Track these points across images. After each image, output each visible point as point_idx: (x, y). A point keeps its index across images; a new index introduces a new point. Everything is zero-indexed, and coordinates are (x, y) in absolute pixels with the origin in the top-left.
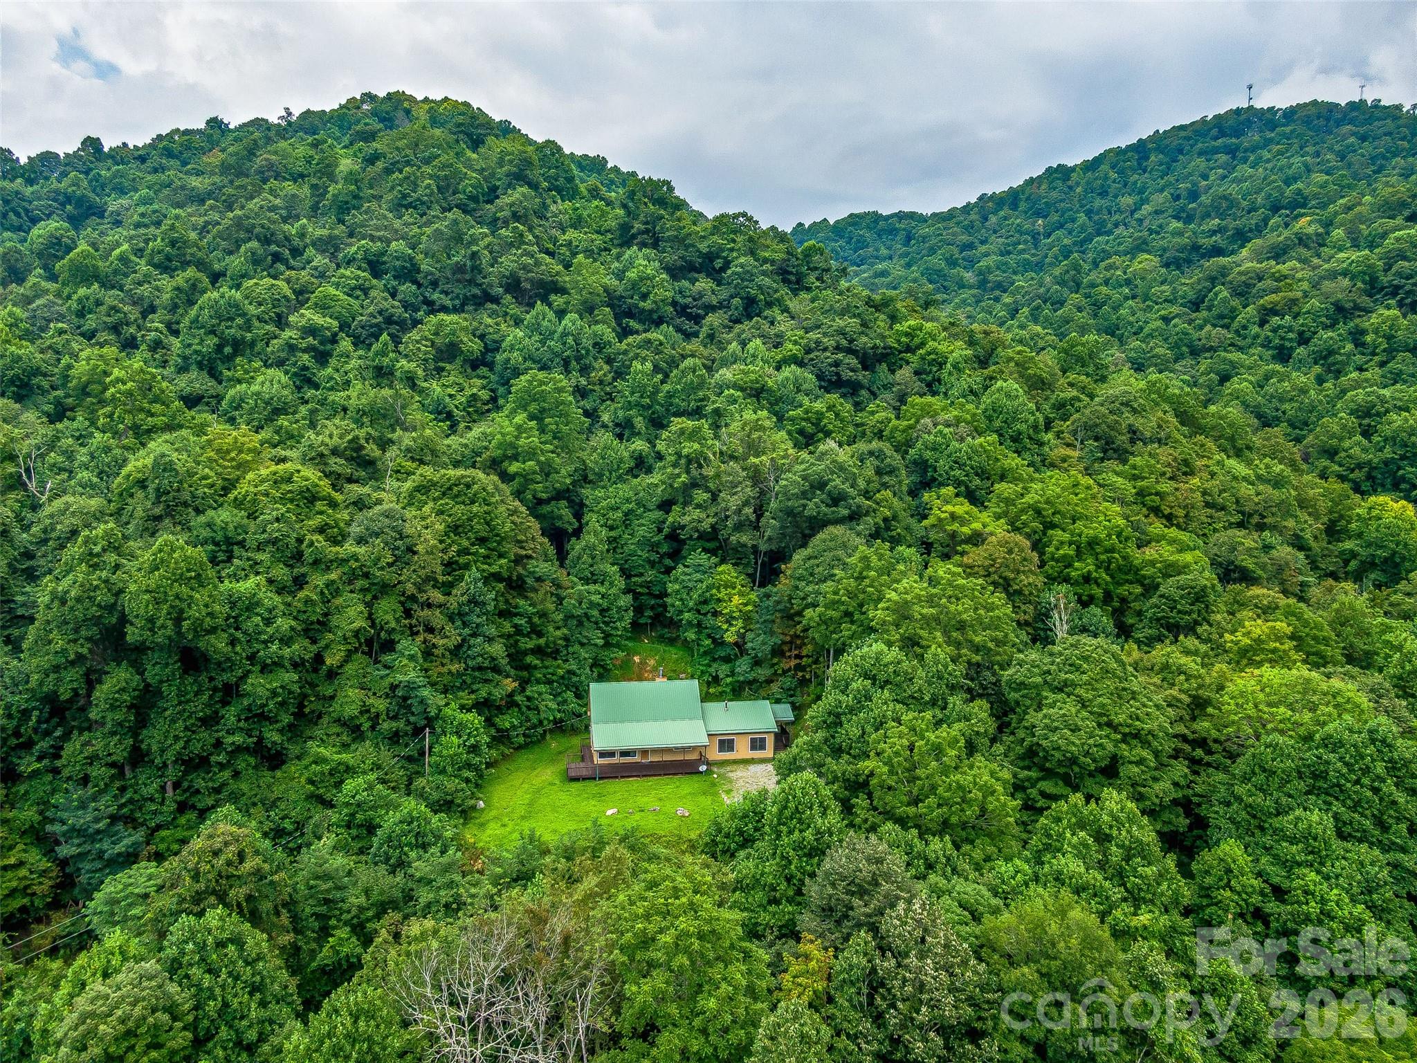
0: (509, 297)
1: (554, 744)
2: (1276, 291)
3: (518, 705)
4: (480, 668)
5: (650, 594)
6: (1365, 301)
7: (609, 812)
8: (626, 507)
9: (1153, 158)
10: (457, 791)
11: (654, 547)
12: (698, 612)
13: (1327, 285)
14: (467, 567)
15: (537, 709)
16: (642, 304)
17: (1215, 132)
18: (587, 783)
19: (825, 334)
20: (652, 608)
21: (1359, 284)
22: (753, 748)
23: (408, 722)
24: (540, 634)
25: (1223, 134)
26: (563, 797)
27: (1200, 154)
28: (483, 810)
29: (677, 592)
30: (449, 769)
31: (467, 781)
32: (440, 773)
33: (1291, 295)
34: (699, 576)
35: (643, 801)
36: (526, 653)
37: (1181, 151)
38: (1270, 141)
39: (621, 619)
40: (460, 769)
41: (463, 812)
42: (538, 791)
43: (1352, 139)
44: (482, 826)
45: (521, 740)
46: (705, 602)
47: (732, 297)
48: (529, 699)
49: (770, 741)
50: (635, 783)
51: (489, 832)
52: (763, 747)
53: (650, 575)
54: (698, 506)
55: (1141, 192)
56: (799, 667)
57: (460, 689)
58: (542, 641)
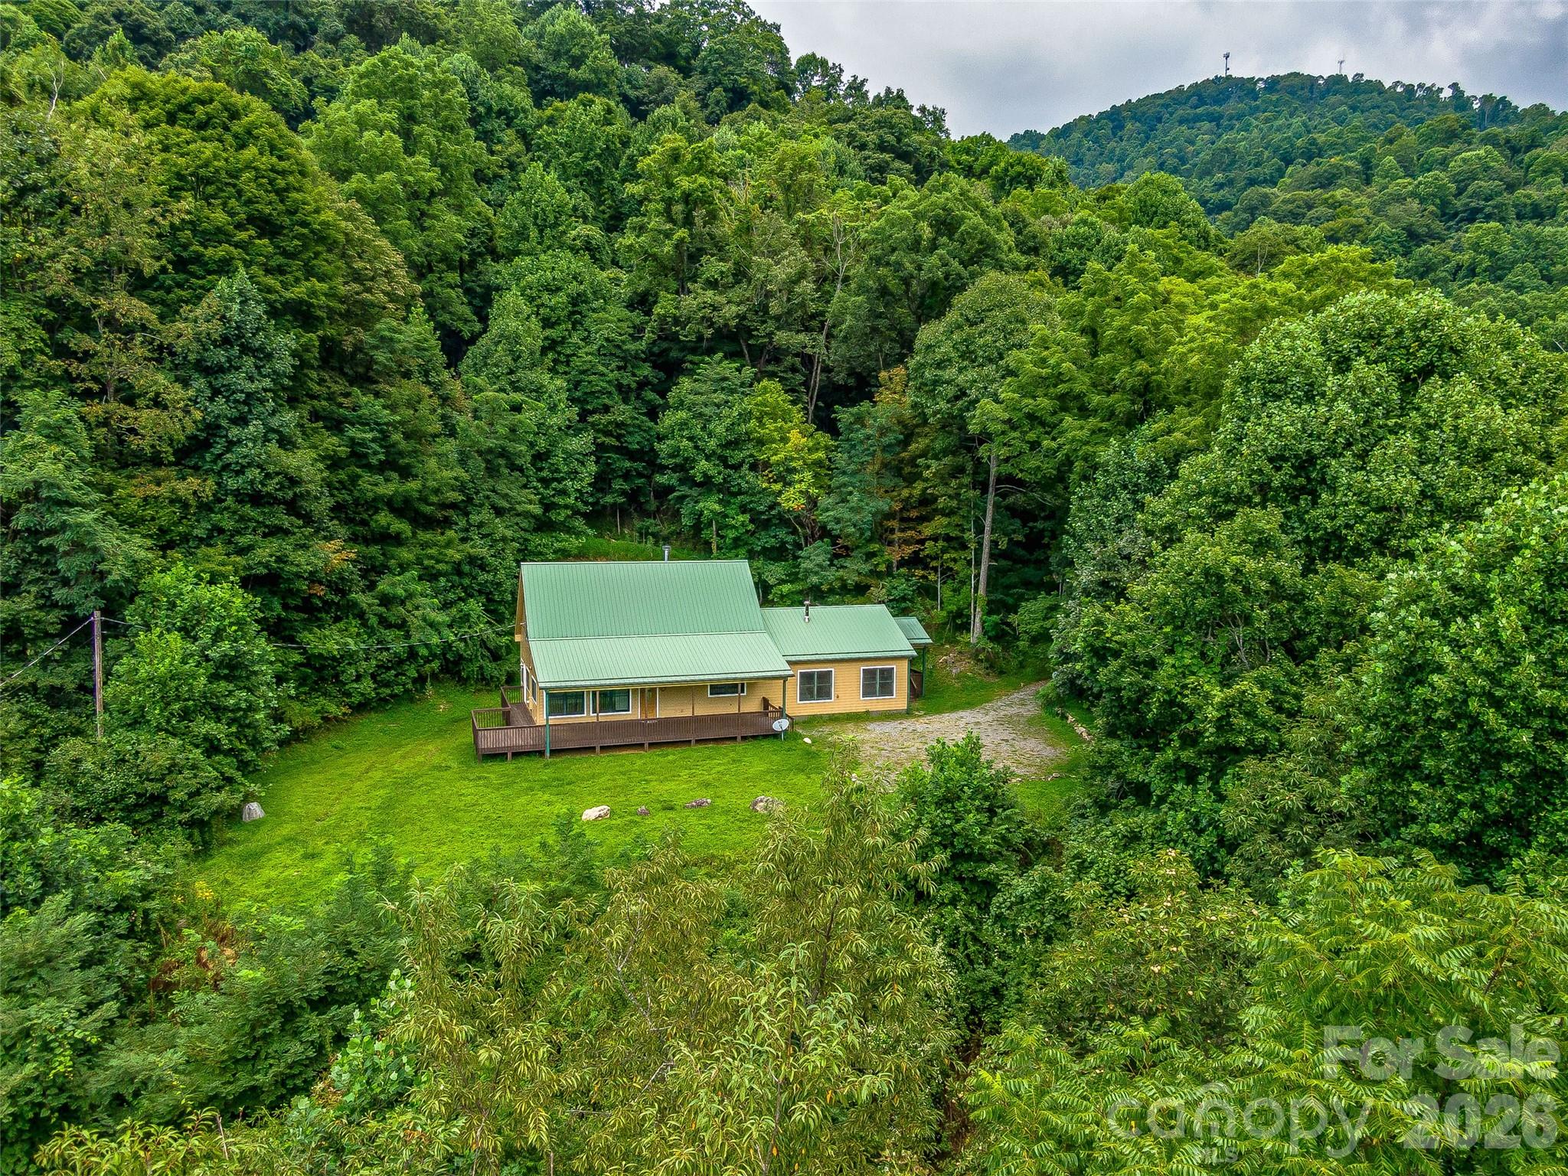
0: (353, 39)
1: (441, 703)
2: (1333, 218)
3: (361, 615)
4: (256, 499)
5: (619, 450)
6: (1438, 226)
7: (590, 814)
8: (573, 288)
9: (1129, 126)
10: (173, 768)
11: (627, 361)
12: (724, 460)
13: (1395, 210)
14: (225, 267)
15: (403, 625)
16: (573, 72)
17: (1194, 100)
18: (523, 762)
19: (862, 127)
20: (627, 476)
21: (1432, 208)
22: (868, 691)
23: (48, 603)
24: (406, 473)
25: (1202, 101)
26: (469, 790)
27: (1181, 122)
28: (258, 824)
29: (683, 425)
30: (155, 714)
31: (212, 748)
32: (134, 725)
33: (1353, 220)
34: (721, 397)
35: (663, 789)
36: (374, 505)
37: (1159, 120)
38: (1257, 109)
39: (574, 474)
40: (186, 715)
41: (197, 824)
42: (407, 782)
43: (1344, 108)
44: (252, 860)
45: (367, 686)
46: (734, 444)
47: (710, 88)
48: (386, 600)
49: (901, 675)
50: (638, 760)
51: (268, 873)
52: (886, 689)
53: (623, 412)
54: (712, 284)
55: (1120, 160)
56: (915, 561)
57: (207, 541)
58: (413, 485)
